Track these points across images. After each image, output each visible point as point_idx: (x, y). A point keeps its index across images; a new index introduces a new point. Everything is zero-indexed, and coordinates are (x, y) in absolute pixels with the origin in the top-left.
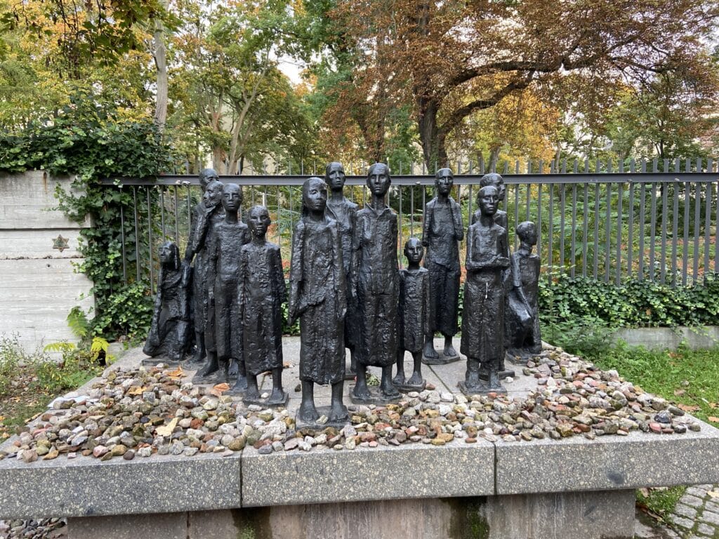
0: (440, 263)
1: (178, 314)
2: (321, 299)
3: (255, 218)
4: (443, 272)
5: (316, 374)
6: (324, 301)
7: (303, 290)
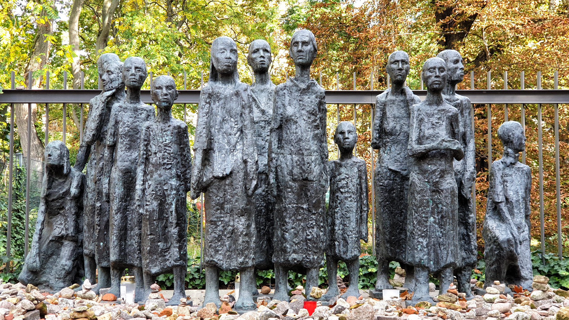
0: (393, 168)
1: (64, 232)
2: (228, 171)
3: (160, 88)
4: (398, 180)
5: (221, 257)
6: (231, 173)
7: (209, 160)
